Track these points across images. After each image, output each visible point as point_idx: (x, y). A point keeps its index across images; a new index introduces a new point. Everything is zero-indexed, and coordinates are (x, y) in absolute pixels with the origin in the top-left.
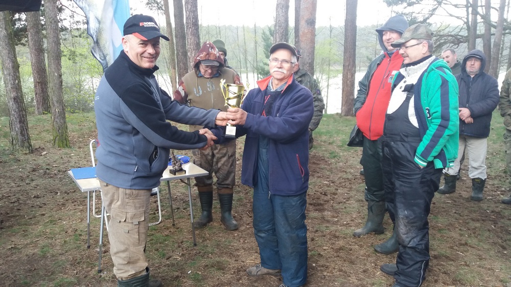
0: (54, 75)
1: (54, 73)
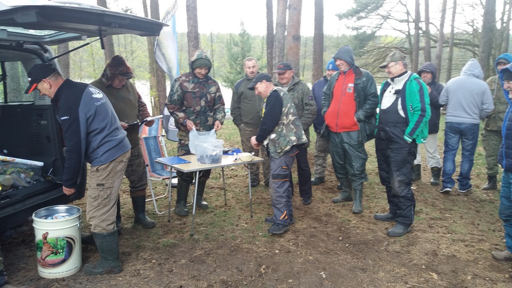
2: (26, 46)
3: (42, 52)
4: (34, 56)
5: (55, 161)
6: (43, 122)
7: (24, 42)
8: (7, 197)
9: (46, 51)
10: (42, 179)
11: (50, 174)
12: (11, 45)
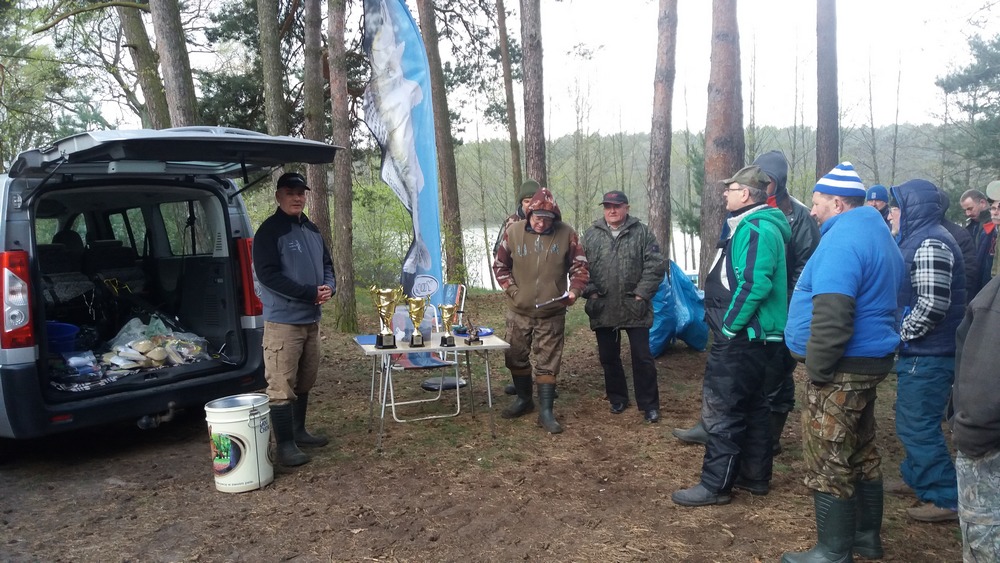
0: (342, 228)
1: (341, 226)
2: (197, 180)
3: (222, 187)
4: (209, 193)
5: (230, 333)
6: (220, 281)
7: (195, 175)
8: (153, 375)
9: (227, 185)
10: (207, 356)
11: (222, 351)
12: (178, 179)
